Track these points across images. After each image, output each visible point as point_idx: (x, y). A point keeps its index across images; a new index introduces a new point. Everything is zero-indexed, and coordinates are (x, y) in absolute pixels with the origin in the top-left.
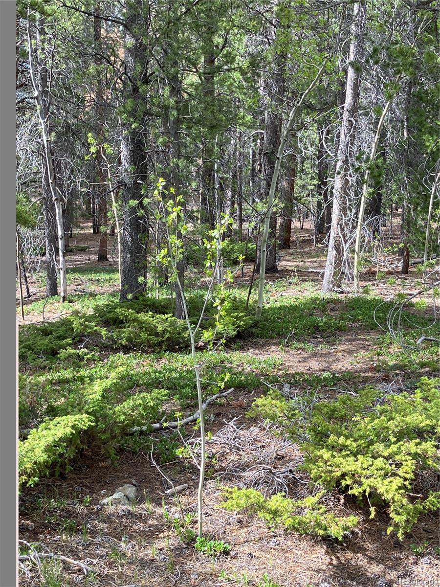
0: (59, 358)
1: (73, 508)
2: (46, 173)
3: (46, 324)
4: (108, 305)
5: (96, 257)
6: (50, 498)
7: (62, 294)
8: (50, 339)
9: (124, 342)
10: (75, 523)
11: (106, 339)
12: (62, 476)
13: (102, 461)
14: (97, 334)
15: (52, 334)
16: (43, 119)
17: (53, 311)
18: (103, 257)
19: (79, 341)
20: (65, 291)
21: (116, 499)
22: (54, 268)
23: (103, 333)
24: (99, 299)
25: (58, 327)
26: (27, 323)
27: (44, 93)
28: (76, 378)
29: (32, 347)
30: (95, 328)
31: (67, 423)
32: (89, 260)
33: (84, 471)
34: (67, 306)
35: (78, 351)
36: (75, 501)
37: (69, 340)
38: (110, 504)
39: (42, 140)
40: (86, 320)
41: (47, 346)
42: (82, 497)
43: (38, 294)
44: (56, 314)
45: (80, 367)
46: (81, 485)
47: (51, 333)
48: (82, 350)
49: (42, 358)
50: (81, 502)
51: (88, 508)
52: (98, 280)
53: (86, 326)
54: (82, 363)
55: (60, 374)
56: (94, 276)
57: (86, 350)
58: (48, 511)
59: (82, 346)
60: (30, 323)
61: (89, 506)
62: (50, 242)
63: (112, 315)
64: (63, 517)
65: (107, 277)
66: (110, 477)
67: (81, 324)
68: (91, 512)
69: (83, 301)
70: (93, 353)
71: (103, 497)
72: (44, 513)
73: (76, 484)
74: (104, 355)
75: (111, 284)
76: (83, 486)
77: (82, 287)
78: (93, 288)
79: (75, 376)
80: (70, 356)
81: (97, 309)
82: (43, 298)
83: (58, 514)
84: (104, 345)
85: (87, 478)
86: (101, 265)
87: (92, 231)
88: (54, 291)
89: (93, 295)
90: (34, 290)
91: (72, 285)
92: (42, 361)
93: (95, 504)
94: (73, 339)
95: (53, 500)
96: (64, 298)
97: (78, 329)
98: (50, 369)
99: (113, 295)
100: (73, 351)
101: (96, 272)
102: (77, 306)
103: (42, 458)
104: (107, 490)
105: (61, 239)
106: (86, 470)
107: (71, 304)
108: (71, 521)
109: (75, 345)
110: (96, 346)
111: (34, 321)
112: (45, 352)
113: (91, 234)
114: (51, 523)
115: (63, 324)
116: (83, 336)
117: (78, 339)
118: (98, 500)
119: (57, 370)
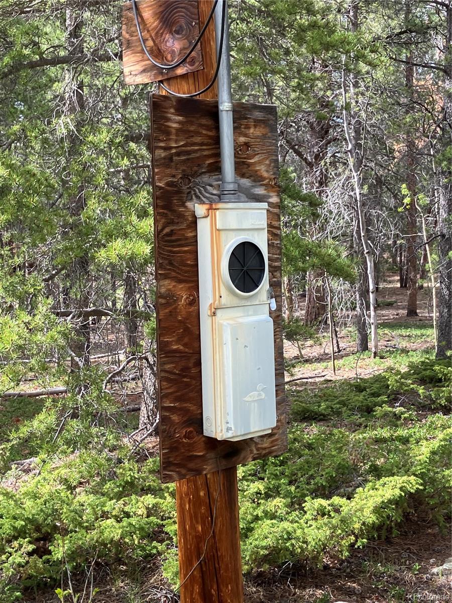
0: (375, 416)
1: (400, 575)
2: (358, 226)
3: (358, 380)
4: (423, 362)
5: (405, 312)
6: (376, 562)
7: (373, 350)
8: (364, 396)
9: (443, 402)
10: (404, 591)
11: (424, 398)
12: (388, 541)
13: (429, 527)
14: (414, 393)
15: (366, 390)
16: (356, 172)
17: (365, 367)
18: (412, 312)
19: (394, 399)
20: (376, 347)
21: (446, 569)
22: (364, 322)
23: (421, 391)
24: (412, 356)
25: (372, 384)
26: (338, 378)
27: (358, 146)
28: (393, 437)
29: (347, 403)
30: (412, 386)
31: (395, 484)
32: (397, 315)
33: (410, 537)
34: (378, 362)
35: (394, 410)
36: (403, 567)
37: (384, 398)
38: (440, 575)
39: (355, 194)
40: (402, 377)
41: (362, 402)
42: (410, 564)
43: (348, 349)
44: (368, 371)
45: (397, 426)
46: (408, 551)
47: (364, 389)
48: (398, 408)
49: (357, 415)
50: (409, 569)
51: (417, 576)
52: (409, 336)
53: (402, 384)
54: (399, 422)
55: (376, 432)
56: (404, 332)
57: (402, 409)
58: (374, 575)
59: (398, 404)
60: (341, 378)
61: (417, 574)
62: (361, 296)
63: (428, 373)
64: (391, 583)
65: (418, 332)
66: (439, 546)
67: (397, 381)
68: (420, 580)
69: (395, 357)
70: (410, 412)
71: (432, 565)
72: (370, 577)
73: (403, 550)
74: (421, 415)
75: (423, 340)
76: (410, 553)
77: (392, 343)
78: (404, 344)
79: (392, 435)
80: (386, 415)
81: (411, 366)
82: (353, 354)
83: (385, 579)
84: (422, 405)
85: (414, 544)
86: (411, 320)
87: (399, 285)
88: (364, 347)
89: (405, 351)
90: (343, 345)
91: (382, 341)
92: (357, 418)
93: (424, 573)
94: (388, 397)
95: (379, 565)
96: (375, 354)
97: (393, 386)
98: (366, 427)
99: (427, 351)
100: (390, 409)
101: (406, 327)
102: (389, 362)
103: (371, 519)
104: (436, 558)
105: (372, 292)
106: (412, 536)
107: (382, 360)
108: (400, 588)
109: (391, 403)
110: (413, 405)
111: (345, 377)
112: (360, 409)
113: (397, 288)
114: (378, 588)
115: (376, 381)
116: (398, 394)
117: (393, 396)
118: (427, 569)
119: (374, 428)
